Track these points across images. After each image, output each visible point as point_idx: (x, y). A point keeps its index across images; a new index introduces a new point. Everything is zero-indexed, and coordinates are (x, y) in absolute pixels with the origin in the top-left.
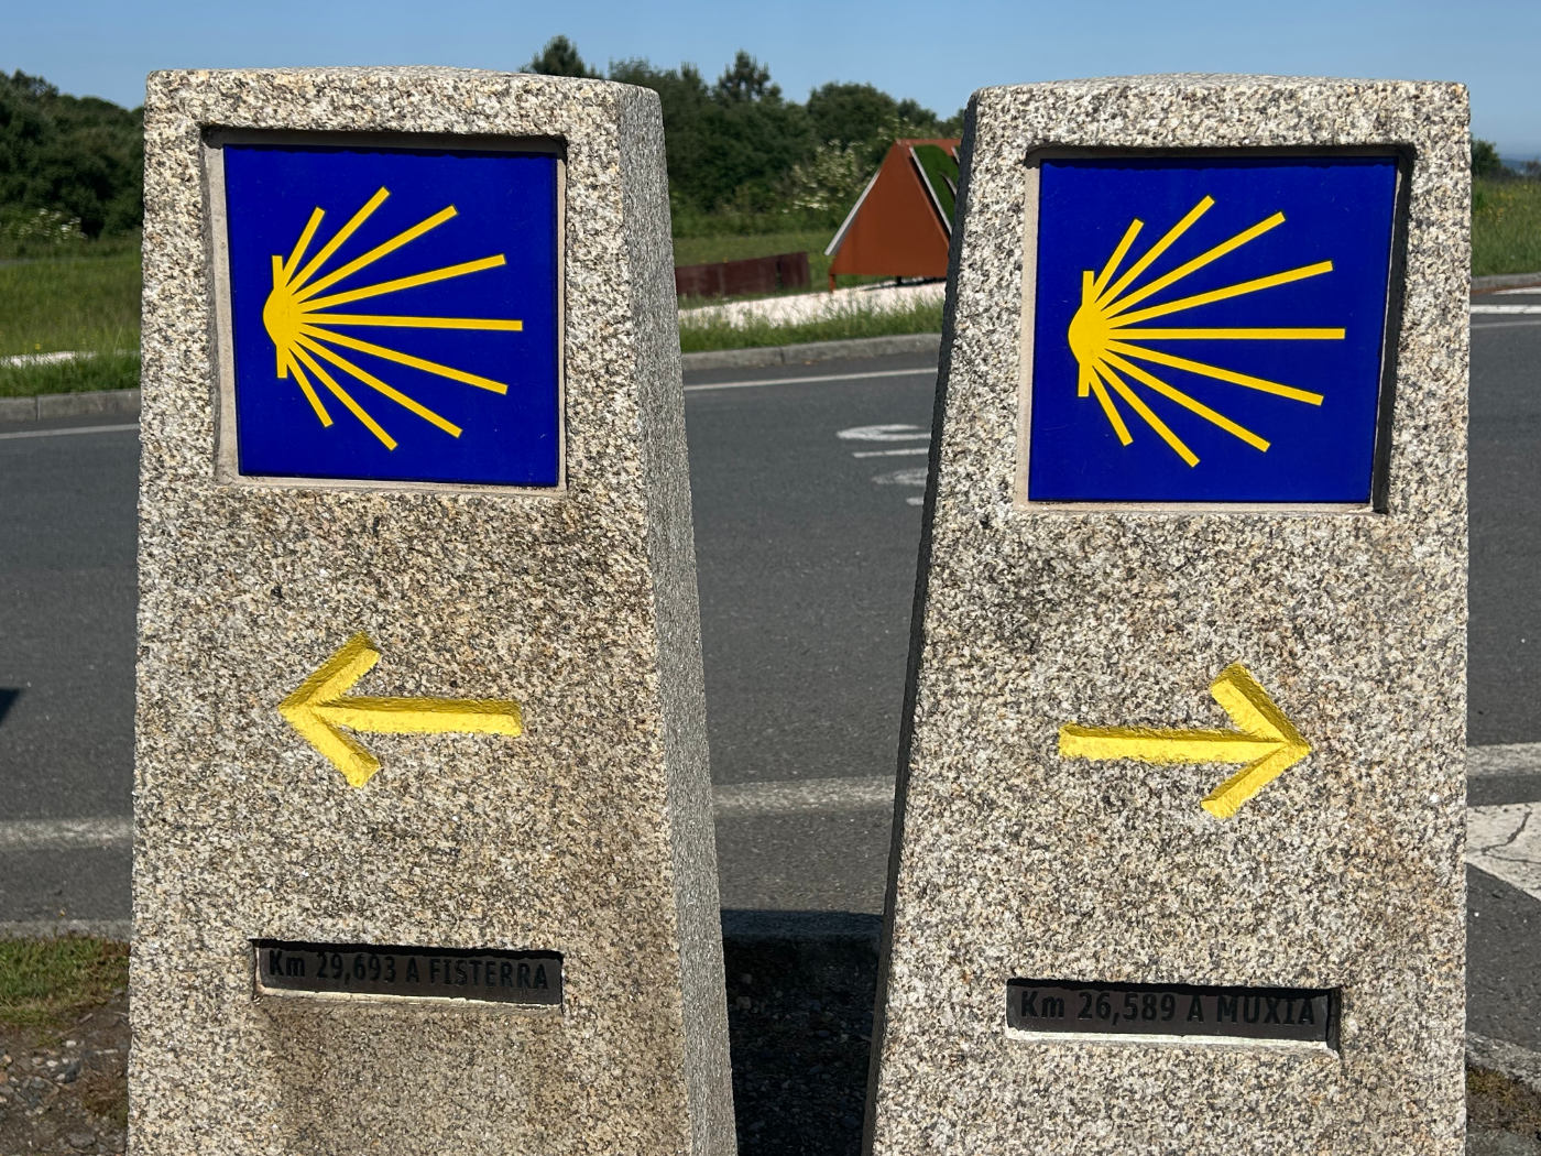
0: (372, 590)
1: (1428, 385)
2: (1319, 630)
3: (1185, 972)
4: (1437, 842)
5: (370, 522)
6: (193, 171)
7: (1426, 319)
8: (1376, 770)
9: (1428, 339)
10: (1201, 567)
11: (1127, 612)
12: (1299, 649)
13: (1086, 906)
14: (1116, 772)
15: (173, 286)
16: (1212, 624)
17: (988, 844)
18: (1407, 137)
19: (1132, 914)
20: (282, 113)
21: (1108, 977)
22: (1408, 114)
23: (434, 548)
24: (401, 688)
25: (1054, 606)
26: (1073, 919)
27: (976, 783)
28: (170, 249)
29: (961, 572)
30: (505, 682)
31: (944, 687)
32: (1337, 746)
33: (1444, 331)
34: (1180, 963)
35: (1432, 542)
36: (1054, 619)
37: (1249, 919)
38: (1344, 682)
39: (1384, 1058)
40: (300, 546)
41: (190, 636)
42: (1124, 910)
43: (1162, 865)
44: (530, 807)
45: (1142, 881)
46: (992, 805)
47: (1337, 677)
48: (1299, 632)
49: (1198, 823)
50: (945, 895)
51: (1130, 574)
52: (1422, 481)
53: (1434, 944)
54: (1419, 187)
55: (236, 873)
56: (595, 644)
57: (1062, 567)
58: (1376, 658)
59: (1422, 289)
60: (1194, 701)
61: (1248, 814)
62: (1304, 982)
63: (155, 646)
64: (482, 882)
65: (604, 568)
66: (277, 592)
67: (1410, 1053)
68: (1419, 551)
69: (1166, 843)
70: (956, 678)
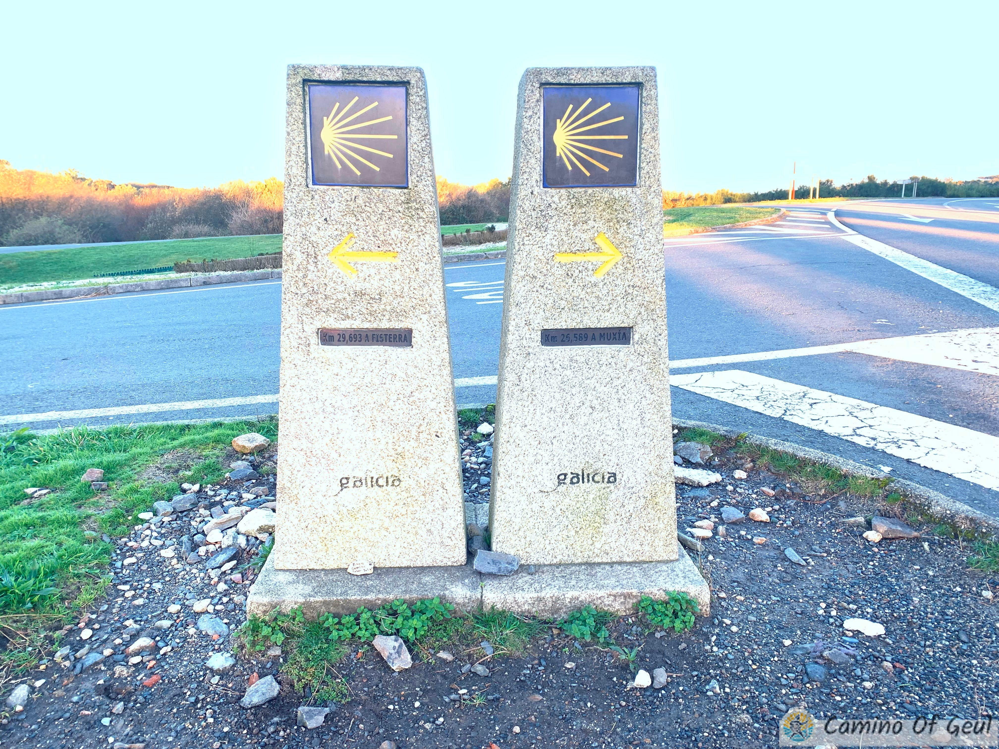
0: (354, 218)
1: (650, 150)
2: (624, 221)
3: (590, 324)
4: (657, 282)
5: (353, 198)
6: (301, 93)
7: (648, 131)
8: (640, 262)
9: (649, 137)
10: (591, 204)
11: (572, 219)
12: (618, 227)
13: (562, 306)
14: (570, 266)
15: (295, 127)
16: (595, 221)
17: (535, 289)
18: (641, 80)
19: (575, 308)
20: (327, 75)
21: (569, 327)
22: (641, 74)
23: (373, 205)
24: (363, 249)
25: (551, 217)
26: (559, 310)
27: (531, 272)
28: (294, 116)
29: (525, 208)
30: (394, 246)
31: (522, 243)
32: (629, 255)
33: (653, 134)
34: (589, 322)
35: (653, 195)
36: (551, 221)
37: (607, 307)
38: (631, 236)
39: (646, 346)
40: (333, 206)
41: (299, 234)
42: (573, 307)
43: (584, 292)
44: (402, 284)
45: (578, 297)
46: (535, 277)
47: (628, 235)
48: (618, 222)
49: (593, 279)
50: (523, 306)
51: (572, 207)
52: (649, 177)
53: (658, 312)
54: (645, 94)
55: (314, 308)
56: (420, 233)
57: (554, 206)
58: (639, 229)
59: (646, 123)
60: (591, 244)
61: (606, 276)
62: (623, 325)
63: (289, 237)
64: (388, 308)
65: (423, 210)
66: (326, 220)
67: (652, 344)
68: (649, 198)
69: (584, 286)
70: (525, 239)
